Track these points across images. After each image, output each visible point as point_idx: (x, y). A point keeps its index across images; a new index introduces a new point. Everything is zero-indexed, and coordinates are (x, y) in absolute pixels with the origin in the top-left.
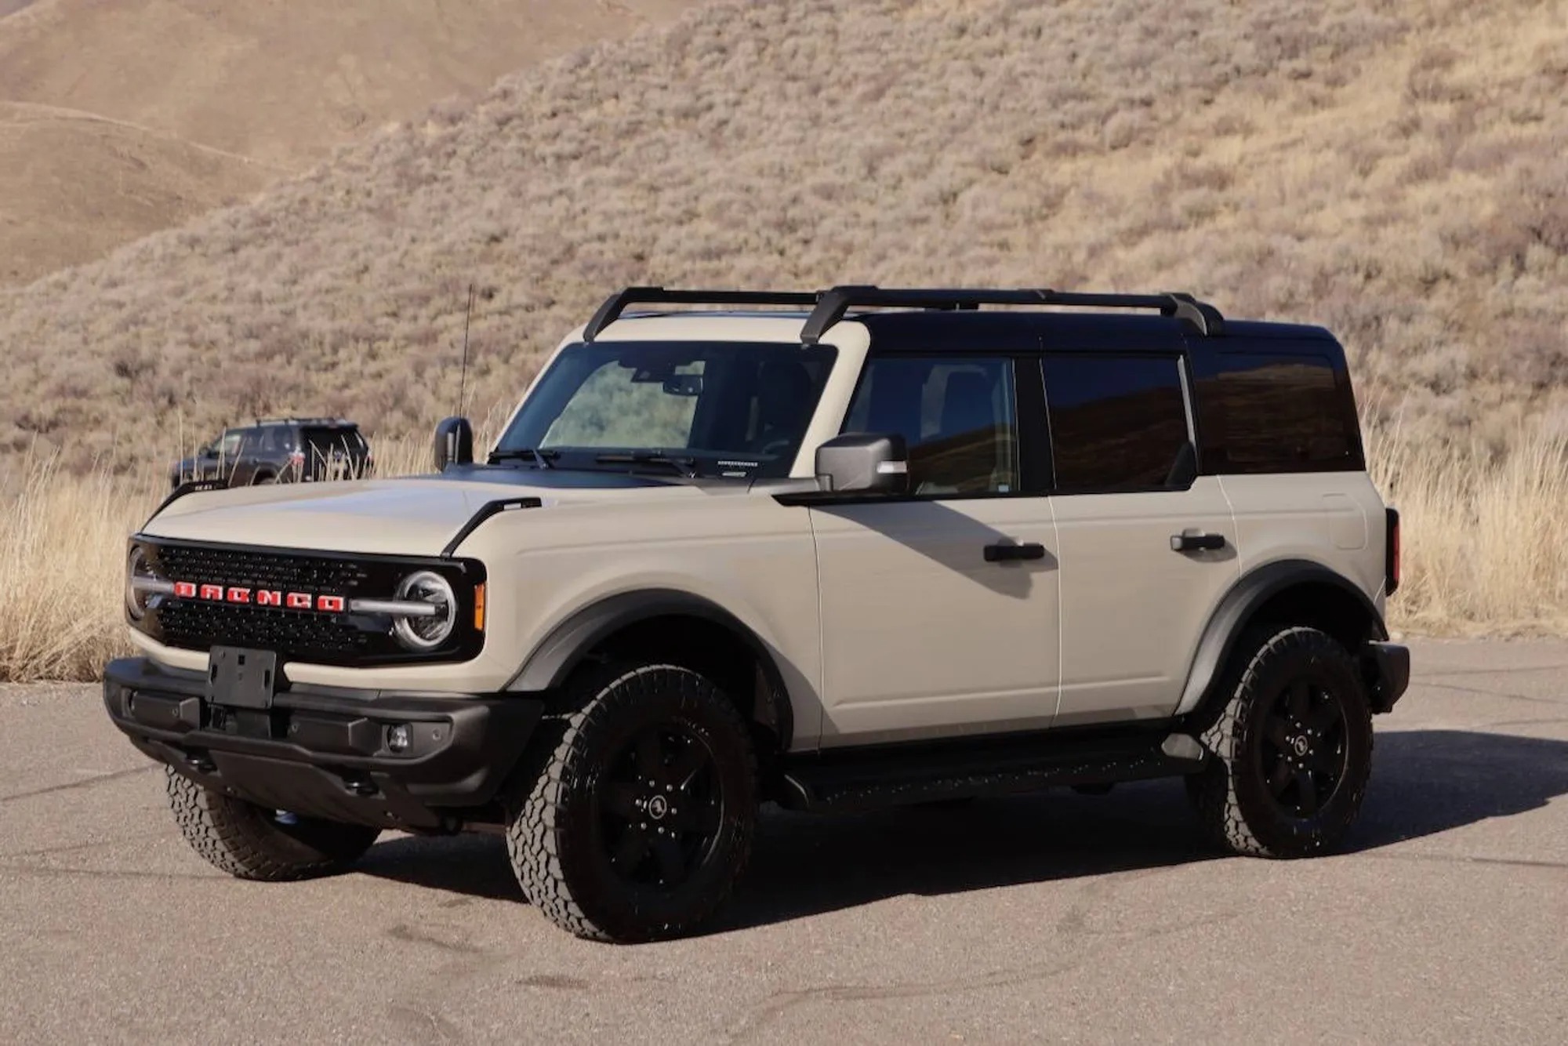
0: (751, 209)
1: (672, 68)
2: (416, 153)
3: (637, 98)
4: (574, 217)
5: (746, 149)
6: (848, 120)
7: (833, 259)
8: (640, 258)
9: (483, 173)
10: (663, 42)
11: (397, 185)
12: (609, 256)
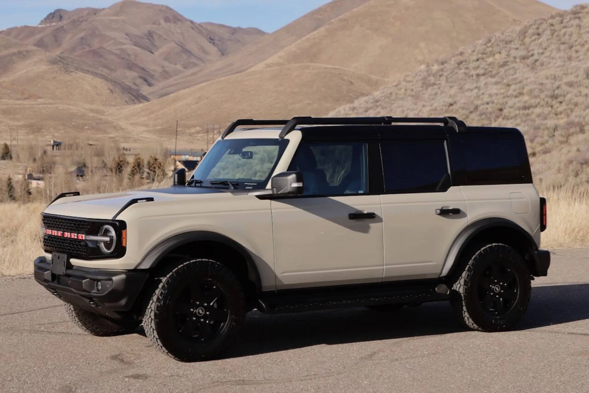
0: (542, 91)
1: (520, 42)
2: (429, 75)
3: (507, 53)
4: (479, 96)
5: (544, 69)
6: (581, 57)
7: (570, 108)
8: (501, 110)
9: (452, 82)
10: (518, 32)
11: (422, 87)
12: (490, 109)
